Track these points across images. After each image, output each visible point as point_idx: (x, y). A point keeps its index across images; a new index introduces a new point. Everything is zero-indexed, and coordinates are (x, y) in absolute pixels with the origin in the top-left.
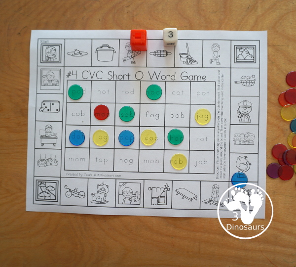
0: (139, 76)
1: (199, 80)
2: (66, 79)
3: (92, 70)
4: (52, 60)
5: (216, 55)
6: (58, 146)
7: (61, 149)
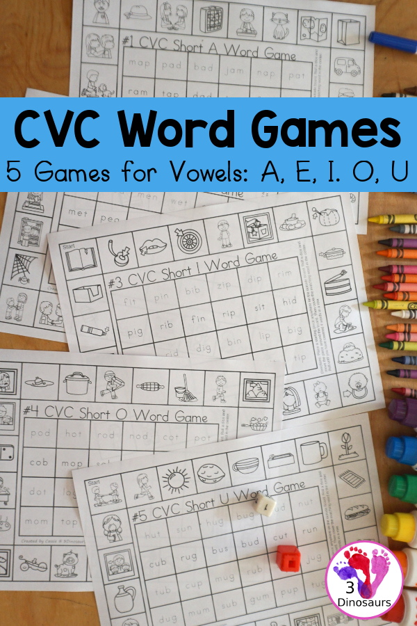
0: (121, 415)
1: (199, 422)
2: (23, 416)
3: (59, 405)
4: (4, 390)
5: (221, 390)
6: (11, 504)
7: (15, 509)
